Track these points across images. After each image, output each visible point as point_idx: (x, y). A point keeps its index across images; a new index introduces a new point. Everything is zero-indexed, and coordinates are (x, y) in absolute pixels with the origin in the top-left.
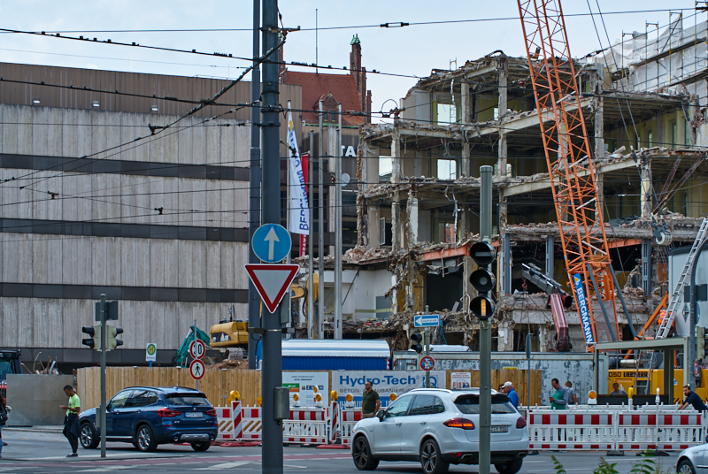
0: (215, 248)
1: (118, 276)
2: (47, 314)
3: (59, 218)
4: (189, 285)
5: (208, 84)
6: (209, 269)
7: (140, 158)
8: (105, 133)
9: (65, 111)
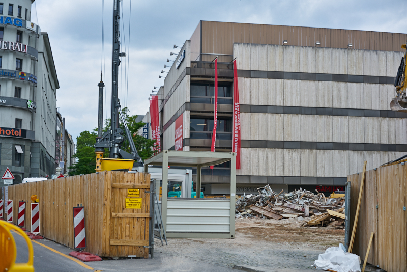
0: (385, 122)
1: (331, 137)
2: (292, 158)
3: (298, 106)
4: (371, 142)
5: (378, 34)
6: (381, 132)
7: (342, 73)
8: (323, 60)
9: (301, 48)
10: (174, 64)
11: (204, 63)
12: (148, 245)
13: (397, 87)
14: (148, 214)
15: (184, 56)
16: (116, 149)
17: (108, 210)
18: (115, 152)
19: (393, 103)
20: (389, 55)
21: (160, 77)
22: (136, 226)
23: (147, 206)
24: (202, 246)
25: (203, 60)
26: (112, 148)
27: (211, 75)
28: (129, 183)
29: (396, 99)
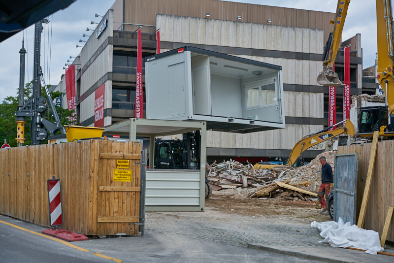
0: (300, 95)
5: (295, 11)
6: (296, 106)
7: (261, 47)
8: (243, 34)
9: (223, 22)
10: (93, 33)
11: (127, 33)
12: (138, 221)
13: (324, 62)
14: (139, 188)
15: (107, 26)
16: (38, 118)
17: (95, 183)
18: (38, 122)
19: (320, 77)
20: (305, 32)
21: (77, 46)
22: (125, 201)
23: (137, 179)
24: (178, 220)
25: (125, 30)
26: (34, 117)
27: (134, 45)
28: (118, 153)
29: (323, 73)
